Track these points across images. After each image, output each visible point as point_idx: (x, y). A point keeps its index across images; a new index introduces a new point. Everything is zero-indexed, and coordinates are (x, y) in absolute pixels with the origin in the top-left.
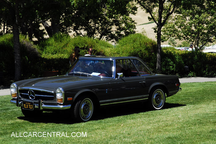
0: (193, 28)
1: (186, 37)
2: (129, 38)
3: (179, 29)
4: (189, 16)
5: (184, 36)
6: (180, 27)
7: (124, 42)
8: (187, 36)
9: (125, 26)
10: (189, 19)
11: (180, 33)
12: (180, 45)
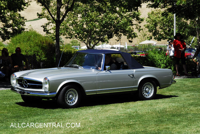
0: (85, 26)
1: (78, 36)
2: (22, 36)
3: (71, 27)
4: (80, 13)
5: (76, 35)
6: (72, 24)
7: (17, 40)
8: (78, 34)
9: (13, 22)
10: (81, 16)
11: (72, 31)
12: (68, 44)
